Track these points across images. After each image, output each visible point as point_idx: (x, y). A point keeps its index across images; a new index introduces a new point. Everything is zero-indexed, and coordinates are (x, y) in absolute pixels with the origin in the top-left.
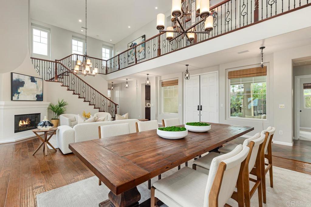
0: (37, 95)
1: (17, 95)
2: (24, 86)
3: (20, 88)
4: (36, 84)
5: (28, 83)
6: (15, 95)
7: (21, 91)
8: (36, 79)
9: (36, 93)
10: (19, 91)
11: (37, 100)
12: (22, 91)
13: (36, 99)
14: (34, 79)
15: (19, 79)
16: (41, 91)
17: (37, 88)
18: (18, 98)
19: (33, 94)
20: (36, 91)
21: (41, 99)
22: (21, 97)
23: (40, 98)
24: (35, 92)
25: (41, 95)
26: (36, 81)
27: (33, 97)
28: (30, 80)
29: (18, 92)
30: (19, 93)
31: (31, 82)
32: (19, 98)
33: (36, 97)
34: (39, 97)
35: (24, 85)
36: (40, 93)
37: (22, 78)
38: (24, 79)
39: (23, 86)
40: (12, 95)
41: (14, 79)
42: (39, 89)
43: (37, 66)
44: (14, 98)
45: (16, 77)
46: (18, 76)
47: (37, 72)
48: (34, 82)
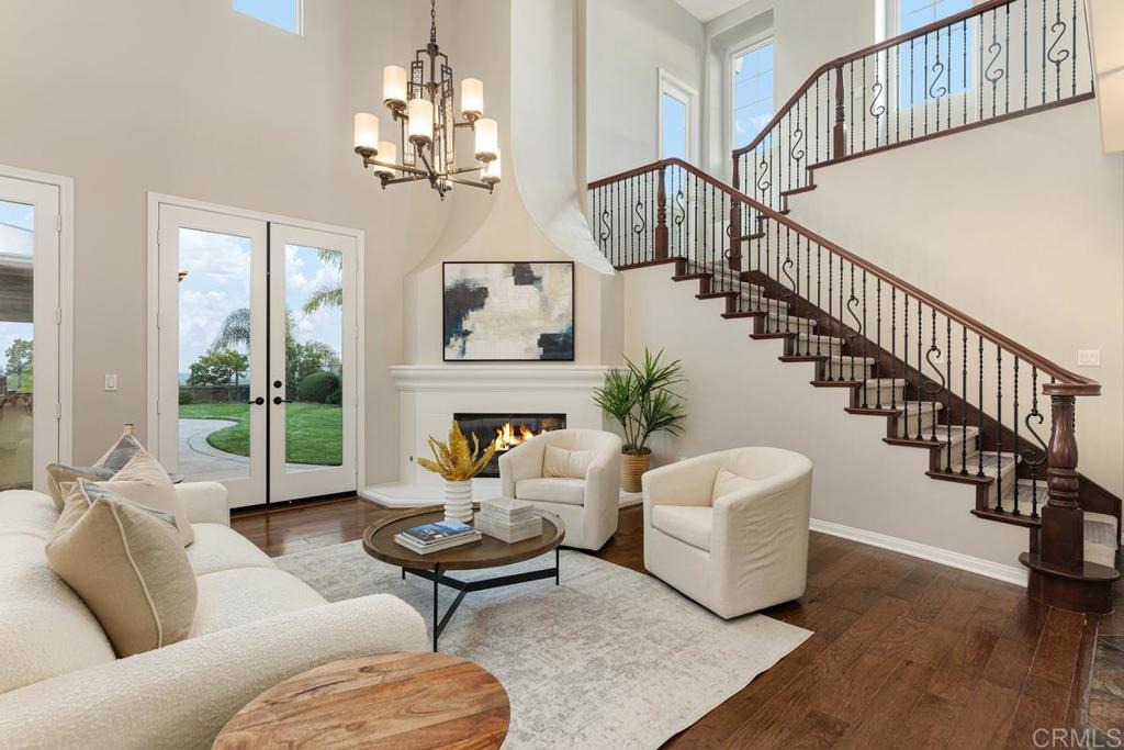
0: (542, 335)
1: (460, 341)
2: (485, 307)
3: (471, 313)
4: (540, 289)
5: (503, 291)
6: (452, 340)
7: (473, 326)
8: (536, 270)
9: (537, 329)
10: (466, 325)
11: (543, 359)
12: (478, 325)
13: (538, 352)
14: (531, 272)
15: (466, 281)
16: (561, 316)
17: (545, 304)
18: (464, 352)
19: (526, 333)
20: (539, 319)
21: (567, 354)
22: (475, 349)
23: (558, 348)
24: (536, 324)
25: (565, 335)
26: (539, 279)
27: (524, 346)
28: (512, 279)
29: (464, 328)
30: (467, 333)
31: (516, 283)
32: (467, 351)
33: (540, 343)
34: (556, 343)
35: (487, 301)
36: (557, 327)
37: (476, 276)
38: (487, 280)
39: (481, 305)
40: (446, 343)
41: (449, 284)
42: (556, 312)
43: (606, 212)
44: (451, 354)
45: (454, 275)
46: (463, 271)
47: (605, 240)
48: (531, 283)
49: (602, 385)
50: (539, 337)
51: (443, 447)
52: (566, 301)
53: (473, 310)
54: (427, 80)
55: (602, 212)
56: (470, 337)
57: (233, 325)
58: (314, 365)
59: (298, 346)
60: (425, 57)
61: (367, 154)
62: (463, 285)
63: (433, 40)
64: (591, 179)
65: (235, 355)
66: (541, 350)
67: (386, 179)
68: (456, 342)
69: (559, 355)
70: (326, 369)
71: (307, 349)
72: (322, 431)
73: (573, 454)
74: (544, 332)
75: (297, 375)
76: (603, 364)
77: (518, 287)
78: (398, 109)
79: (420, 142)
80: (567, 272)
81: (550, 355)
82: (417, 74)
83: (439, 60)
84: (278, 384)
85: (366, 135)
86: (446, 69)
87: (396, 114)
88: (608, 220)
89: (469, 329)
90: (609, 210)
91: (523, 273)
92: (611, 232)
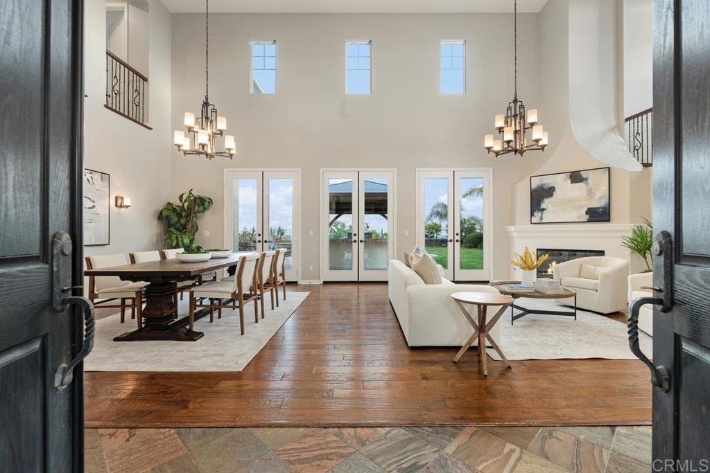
0: (588, 209)
1: (540, 214)
2: (554, 196)
3: (545, 200)
4: (587, 184)
5: (564, 187)
6: (535, 213)
7: (547, 206)
8: (584, 175)
9: (584, 206)
10: (543, 206)
11: (589, 221)
12: (549, 205)
13: (586, 217)
14: (581, 176)
15: (542, 185)
16: (601, 198)
17: (590, 192)
18: (542, 219)
20: (587, 200)
21: (605, 218)
22: (547, 217)
23: (599, 215)
24: (584, 202)
25: (603, 208)
26: (586, 179)
27: (576, 215)
28: (569, 181)
30: (543, 210)
31: (572, 183)
33: (587, 213)
34: (598, 212)
35: (555, 193)
36: (598, 202)
37: (548, 181)
38: (554, 183)
39: (551, 196)
40: (532, 215)
41: (534, 186)
42: (598, 195)
43: (638, 133)
44: (535, 220)
45: (536, 183)
46: (541, 180)
47: (637, 150)
48: (581, 182)
49: (630, 235)
50: (586, 210)
51: (521, 257)
52: (605, 189)
53: (547, 198)
54: (513, 114)
55: (636, 133)
56: (545, 211)
57: (435, 210)
58: (472, 229)
59: (464, 219)
60: (512, 105)
61: (489, 149)
62: (541, 186)
63: (516, 98)
64: (627, 116)
65: (436, 224)
66: (588, 217)
67: (497, 154)
68: (537, 215)
69: (599, 219)
70: (478, 231)
71: (469, 221)
72: (475, 260)
73: (598, 268)
74: (588, 207)
75: (463, 234)
76: (631, 223)
77: (573, 184)
78: (501, 130)
79: (509, 142)
80: (604, 173)
81: (593, 219)
82: (509, 112)
83: (519, 104)
84: (457, 234)
85: (489, 142)
86: (522, 107)
87: (500, 131)
88: (639, 138)
89: (544, 207)
90: (640, 132)
91: (576, 177)
92: (641, 145)
